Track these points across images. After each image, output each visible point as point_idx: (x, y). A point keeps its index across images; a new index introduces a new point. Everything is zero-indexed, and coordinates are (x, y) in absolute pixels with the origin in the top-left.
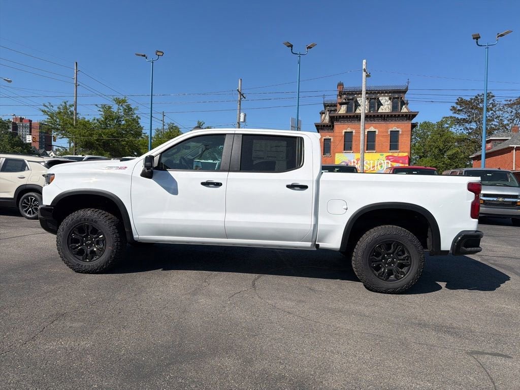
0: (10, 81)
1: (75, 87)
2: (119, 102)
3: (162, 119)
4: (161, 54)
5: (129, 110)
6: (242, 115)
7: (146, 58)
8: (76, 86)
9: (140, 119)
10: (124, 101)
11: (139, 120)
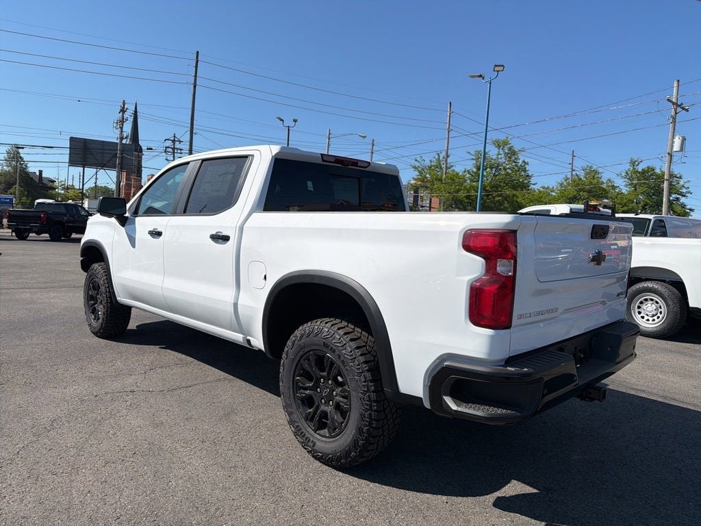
0: (364, 137)
1: (447, 133)
2: (499, 144)
3: (571, 162)
4: (501, 68)
5: (512, 153)
6: (677, 141)
7: (483, 79)
8: (449, 132)
9: (528, 164)
10: (505, 143)
11: (526, 166)
